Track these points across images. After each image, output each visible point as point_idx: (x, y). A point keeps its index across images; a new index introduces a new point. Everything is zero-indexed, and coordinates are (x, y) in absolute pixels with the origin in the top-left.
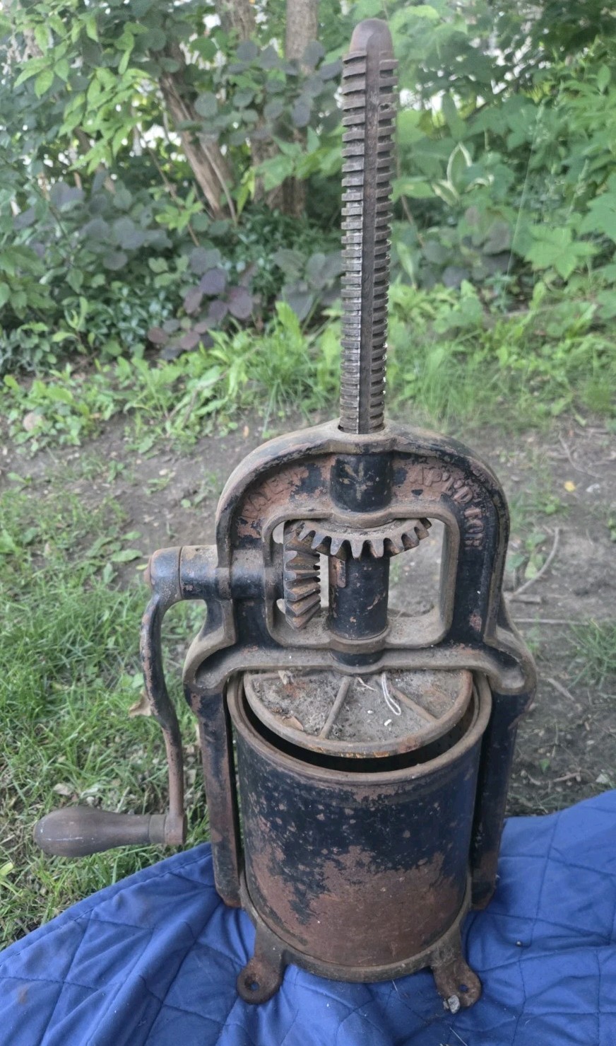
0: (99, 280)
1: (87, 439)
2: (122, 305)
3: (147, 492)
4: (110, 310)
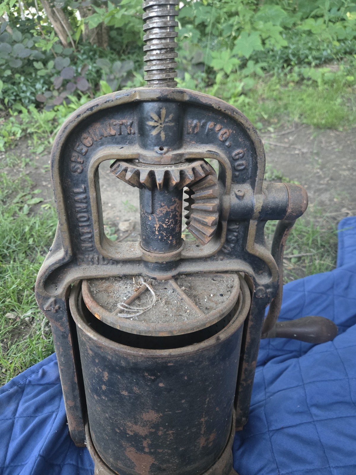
0: (8, 73)
1: (8, 149)
2: (21, 85)
3: (43, 171)
4: (15, 88)
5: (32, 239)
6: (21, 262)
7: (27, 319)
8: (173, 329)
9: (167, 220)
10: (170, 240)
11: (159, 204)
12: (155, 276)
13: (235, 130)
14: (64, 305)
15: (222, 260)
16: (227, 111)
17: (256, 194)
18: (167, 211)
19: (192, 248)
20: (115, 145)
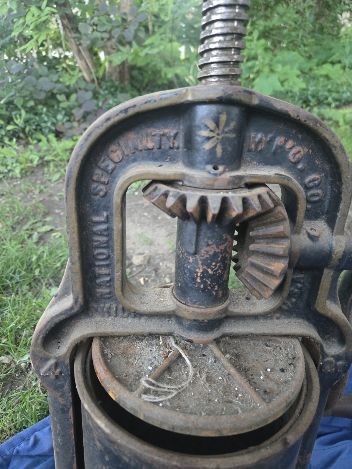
0: (31, 103)
1: (24, 175)
2: (43, 116)
3: (57, 199)
4: (37, 118)
5: (38, 270)
6: (24, 295)
7: (23, 365)
8: (222, 426)
9: (214, 264)
10: (216, 291)
11: (205, 242)
12: (191, 338)
13: (312, 149)
14: (67, 370)
15: (278, 318)
16: (307, 122)
17: (336, 234)
18: (215, 252)
19: (240, 301)
20: (151, 162)
